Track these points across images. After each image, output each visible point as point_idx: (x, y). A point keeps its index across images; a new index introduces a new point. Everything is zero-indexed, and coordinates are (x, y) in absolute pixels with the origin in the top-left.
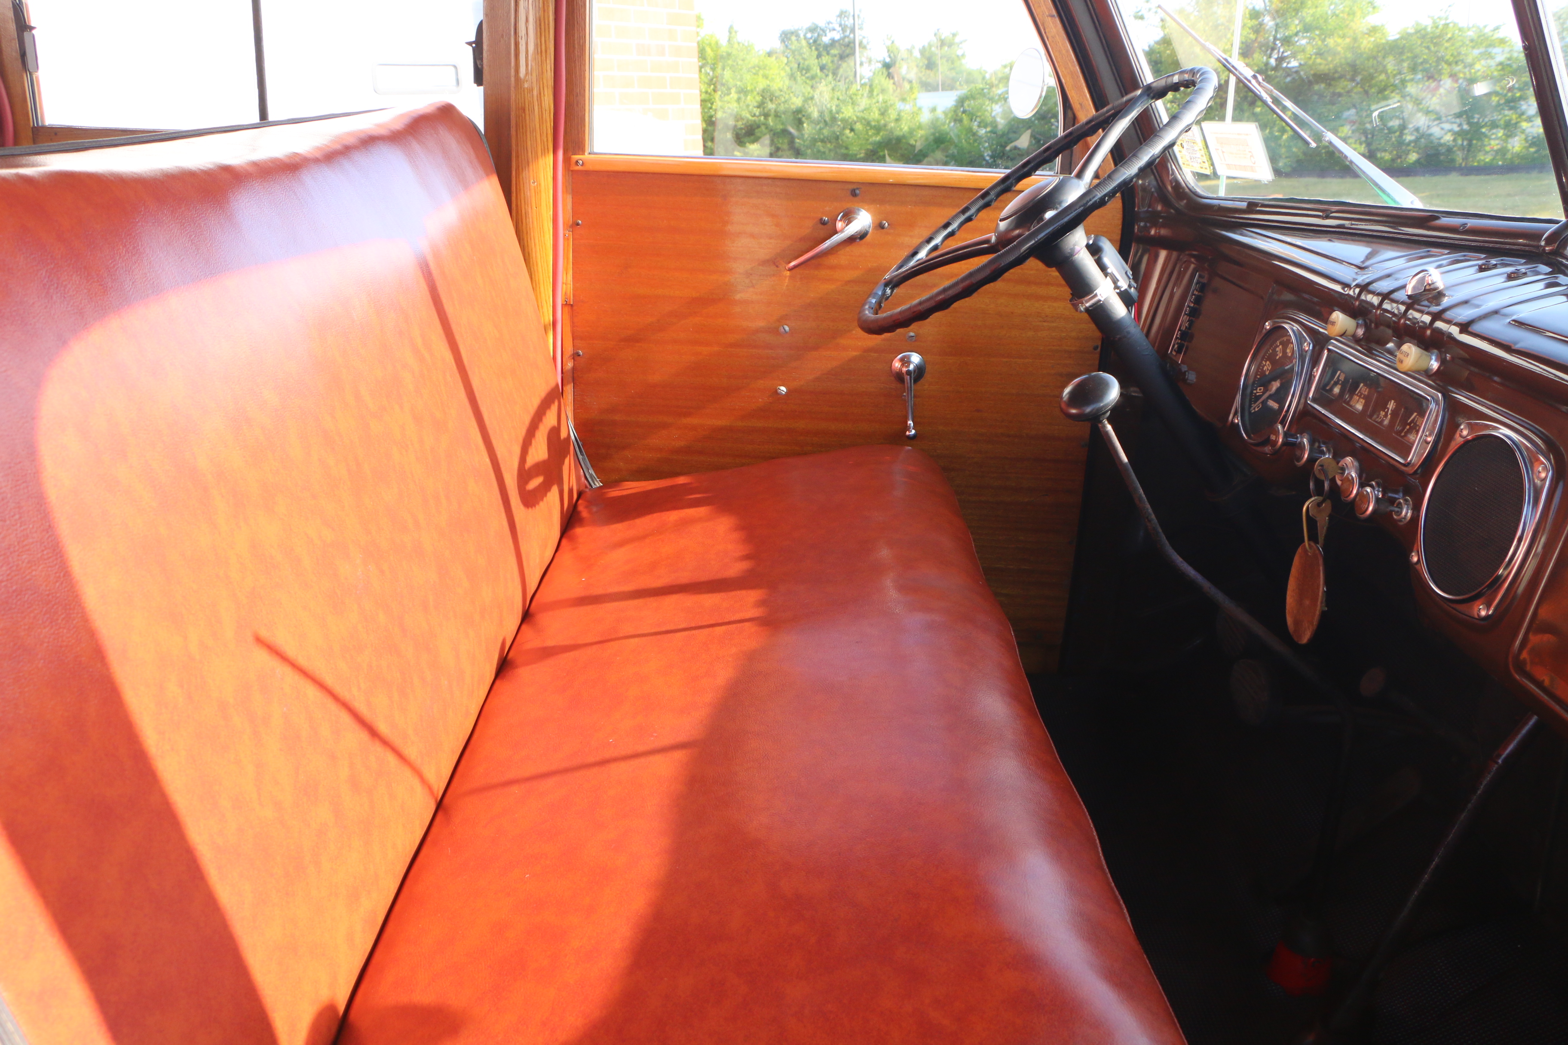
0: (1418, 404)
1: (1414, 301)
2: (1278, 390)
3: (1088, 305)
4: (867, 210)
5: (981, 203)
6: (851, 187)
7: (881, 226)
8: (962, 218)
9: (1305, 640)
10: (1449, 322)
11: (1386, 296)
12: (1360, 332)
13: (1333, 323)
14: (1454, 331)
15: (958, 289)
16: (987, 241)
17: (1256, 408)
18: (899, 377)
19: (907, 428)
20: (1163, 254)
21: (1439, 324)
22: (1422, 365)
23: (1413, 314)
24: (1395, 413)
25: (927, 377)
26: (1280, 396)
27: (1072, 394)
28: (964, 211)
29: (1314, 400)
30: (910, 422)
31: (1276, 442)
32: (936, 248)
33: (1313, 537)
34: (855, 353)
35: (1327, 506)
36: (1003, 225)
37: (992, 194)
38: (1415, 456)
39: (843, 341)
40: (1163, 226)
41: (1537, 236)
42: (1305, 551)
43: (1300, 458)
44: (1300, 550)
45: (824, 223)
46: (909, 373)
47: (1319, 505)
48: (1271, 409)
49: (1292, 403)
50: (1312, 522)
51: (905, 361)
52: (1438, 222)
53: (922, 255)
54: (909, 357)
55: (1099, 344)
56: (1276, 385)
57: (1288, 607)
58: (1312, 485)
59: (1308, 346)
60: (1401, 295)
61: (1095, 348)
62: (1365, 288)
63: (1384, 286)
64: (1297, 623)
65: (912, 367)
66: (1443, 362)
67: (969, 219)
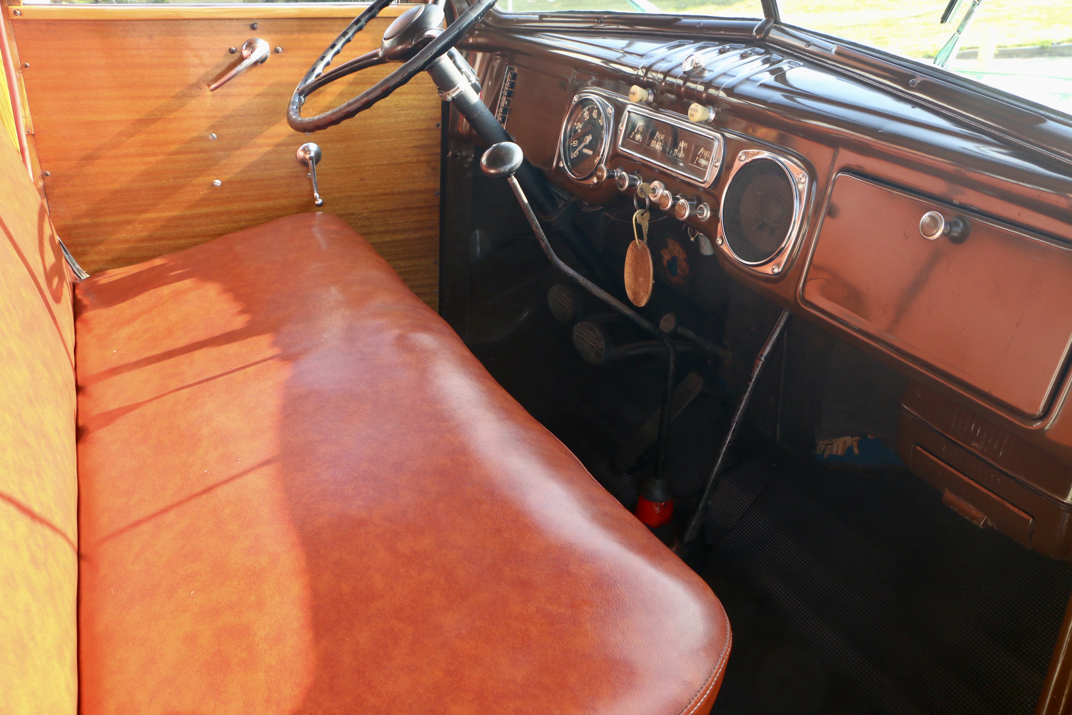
0: (708, 143)
1: (687, 76)
2: (591, 142)
3: (454, 95)
4: (266, 40)
5: (355, 28)
6: (251, 22)
7: (277, 51)
8: (344, 40)
9: (643, 303)
10: (717, 88)
11: (667, 73)
12: (651, 98)
13: (634, 94)
14: (722, 94)
15: (379, 92)
16: (376, 55)
17: (574, 155)
18: (304, 162)
19: (315, 199)
20: (479, 55)
21: (712, 91)
22: (704, 118)
23: (689, 84)
24: (686, 151)
25: (323, 160)
26: (595, 145)
27: (488, 159)
28: (344, 34)
29: (623, 145)
30: (316, 195)
31: (602, 177)
32: (328, 64)
33: (641, 237)
34: (268, 149)
35: (647, 215)
36: (387, 44)
37: (363, 21)
38: (710, 176)
39: (259, 141)
40: (478, 36)
41: (750, 29)
42: (636, 246)
43: (622, 186)
44: (631, 246)
45: (232, 52)
46: (311, 158)
47: (642, 215)
48: (587, 156)
49: (605, 148)
50: (639, 227)
51: (306, 151)
52: (678, 23)
53: (319, 69)
54: (308, 147)
55: (440, 122)
56: (589, 138)
57: (626, 284)
58: (635, 203)
59: (611, 110)
60: (679, 71)
61: (438, 126)
62: (648, 69)
63: (664, 66)
64: (635, 294)
65: (312, 154)
66: (717, 114)
67: (348, 41)
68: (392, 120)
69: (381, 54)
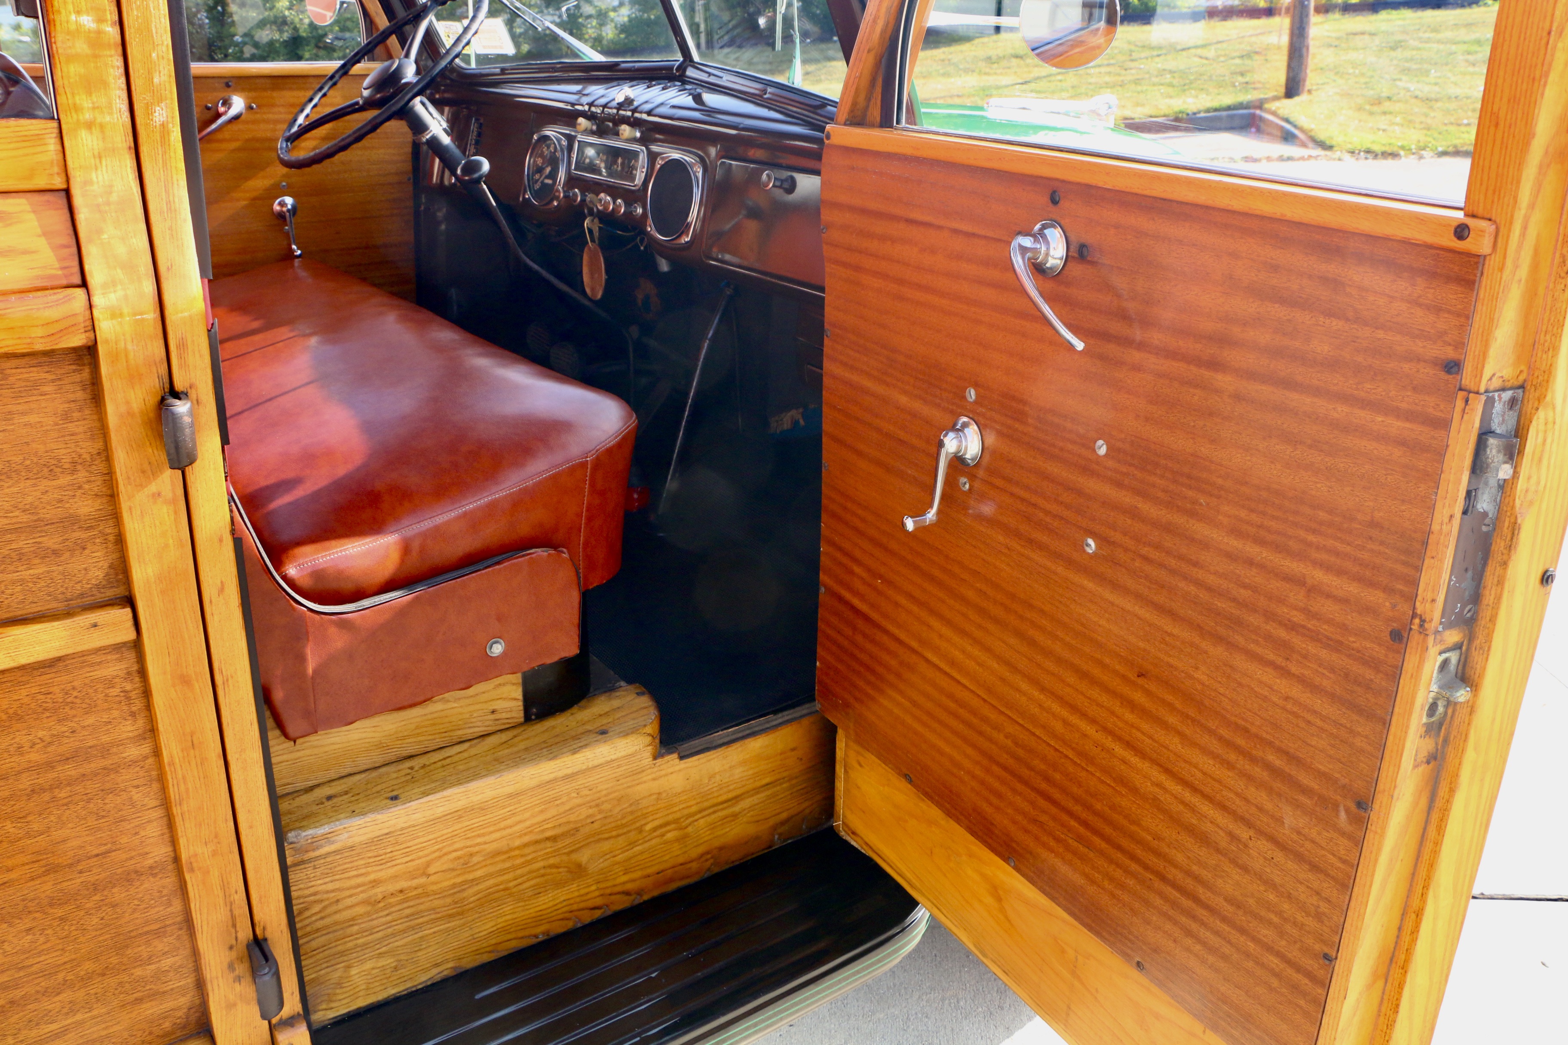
0: (635, 154)
1: (620, 106)
2: (550, 172)
3: (428, 137)
4: (240, 97)
5: (330, 83)
6: (226, 80)
7: (251, 108)
8: (320, 94)
9: (599, 296)
10: (641, 112)
11: (605, 106)
12: (594, 128)
13: (580, 124)
14: (645, 116)
16: (357, 103)
17: (537, 186)
18: (281, 216)
19: (294, 251)
20: (447, 109)
21: (637, 115)
22: (632, 136)
23: (621, 112)
24: (623, 164)
25: (299, 213)
26: (553, 175)
28: (321, 89)
29: (575, 170)
30: (294, 247)
31: (559, 197)
32: (307, 116)
33: (593, 241)
34: (245, 203)
35: (596, 220)
36: (366, 93)
37: (337, 76)
38: (639, 179)
39: (235, 195)
40: (444, 91)
41: (671, 68)
42: (590, 248)
43: (575, 200)
44: (586, 249)
45: (208, 109)
46: (288, 211)
47: (593, 221)
48: (547, 184)
49: (562, 175)
50: (590, 231)
51: (283, 204)
52: (619, 67)
53: (301, 120)
54: (283, 201)
55: (411, 176)
56: (548, 170)
57: (585, 284)
58: (586, 211)
59: (564, 143)
60: (614, 104)
61: (409, 179)
62: (591, 104)
63: (603, 101)
64: (593, 289)
65: (289, 207)
66: (642, 133)
67: (324, 95)
68: (365, 174)
69: (361, 102)
